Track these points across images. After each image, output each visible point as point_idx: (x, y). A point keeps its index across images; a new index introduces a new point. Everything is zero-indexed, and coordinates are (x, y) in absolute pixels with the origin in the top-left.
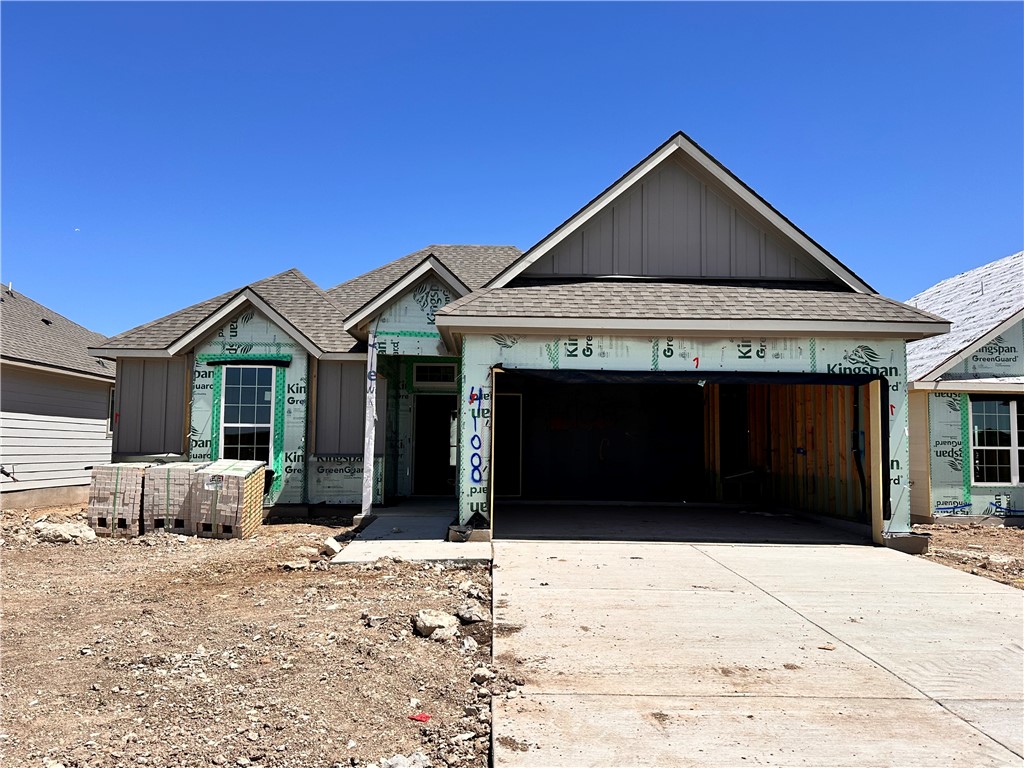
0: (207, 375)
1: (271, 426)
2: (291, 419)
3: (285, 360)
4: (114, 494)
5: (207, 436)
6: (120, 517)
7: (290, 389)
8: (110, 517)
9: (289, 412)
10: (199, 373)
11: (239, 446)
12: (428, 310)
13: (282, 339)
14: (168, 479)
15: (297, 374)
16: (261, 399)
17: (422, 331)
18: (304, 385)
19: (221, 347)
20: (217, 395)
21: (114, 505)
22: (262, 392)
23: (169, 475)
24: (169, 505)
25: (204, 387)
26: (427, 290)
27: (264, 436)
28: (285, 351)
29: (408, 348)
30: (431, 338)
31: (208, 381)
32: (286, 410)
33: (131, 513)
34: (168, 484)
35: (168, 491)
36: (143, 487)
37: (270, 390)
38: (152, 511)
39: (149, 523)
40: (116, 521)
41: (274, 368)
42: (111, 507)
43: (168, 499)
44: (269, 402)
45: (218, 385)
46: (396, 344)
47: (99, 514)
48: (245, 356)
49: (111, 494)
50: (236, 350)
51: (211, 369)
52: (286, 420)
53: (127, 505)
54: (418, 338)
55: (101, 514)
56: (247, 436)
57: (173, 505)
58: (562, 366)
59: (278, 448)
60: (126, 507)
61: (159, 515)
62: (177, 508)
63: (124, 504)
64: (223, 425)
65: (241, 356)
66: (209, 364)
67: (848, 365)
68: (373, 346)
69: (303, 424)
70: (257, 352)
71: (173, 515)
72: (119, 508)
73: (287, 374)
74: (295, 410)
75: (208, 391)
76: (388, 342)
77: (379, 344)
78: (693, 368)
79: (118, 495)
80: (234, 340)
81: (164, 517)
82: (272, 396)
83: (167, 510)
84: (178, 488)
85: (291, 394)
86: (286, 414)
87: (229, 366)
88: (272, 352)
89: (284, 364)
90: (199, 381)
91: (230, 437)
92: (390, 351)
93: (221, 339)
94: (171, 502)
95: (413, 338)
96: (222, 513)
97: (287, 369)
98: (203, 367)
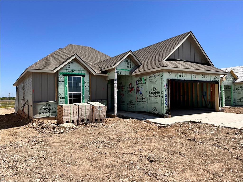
0: (62, 78)
1: (81, 93)
2: (86, 91)
3: (84, 75)
4: (70, 114)
5: (63, 96)
6: (73, 120)
7: (85, 83)
8: (69, 121)
9: (85, 89)
10: (60, 77)
11: (73, 98)
12: (127, 64)
13: (82, 69)
14: (85, 108)
15: (87, 79)
16: (78, 86)
17: (126, 69)
18: (89, 82)
19: (66, 70)
20: (66, 84)
21: (70, 116)
22: (78, 83)
23: (85, 107)
24: (85, 115)
25: (62, 82)
26: (127, 59)
27: (79, 96)
28: (84, 72)
29: (123, 73)
30: (128, 71)
31: (63, 80)
32: (84, 88)
33: (75, 119)
34: (85, 109)
35: (85, 111)
36: (78, 111)
37: (80, 83)
38: (81, 117)
39: (80, 121)
40: (71, 121)
41: (81, 77)
42: (69, 117)
43: (85, 114)
44: (81, 86)
45: (66, 81)
46: (121, 72)
47: (66, 120)
48: (73, 73)
49: (69, 113)
50: (70, 71)
51: (64, 77)
52: (84, 91)
53: (74, 116)
54: (125, 71)
55: (67, 120)
56: (75, 96)
57: (87, 115)
58: (179, 79)
59: (83, 98)
60: (74, 117)
61: (83, 118)
62: (88, 116)
63: (73, 116)
64: (68, 93)
65: (72, 73)
66: (63, 75)
67: (214, 80)
68: (116, 72)
69: (89, 92)
70: (76, 72)
71: (86, 118)
72: (72, 117)
73: (84, 79)
74: (87, 88)
75: (63, 83)
76: (119, 71)
77: (117, 72)
78: (196, 80)
79: (71, 114)
80: (69, 68)
81: (84, 119)
82: (81, 84)
83: (85, 117)
84: (88, 110)
85: (85, 84)
86: (84, 89)
87: (69, 76)
88: (80, 72)
89: (84, 76)
90: (60, 80)
91: (70, 96)
92: (120, 74)
93: (66, 68)
94: (86, 114)
95: (124, 71)
96: (101, 116)
97: (84, 77)
98: (61, 76)
